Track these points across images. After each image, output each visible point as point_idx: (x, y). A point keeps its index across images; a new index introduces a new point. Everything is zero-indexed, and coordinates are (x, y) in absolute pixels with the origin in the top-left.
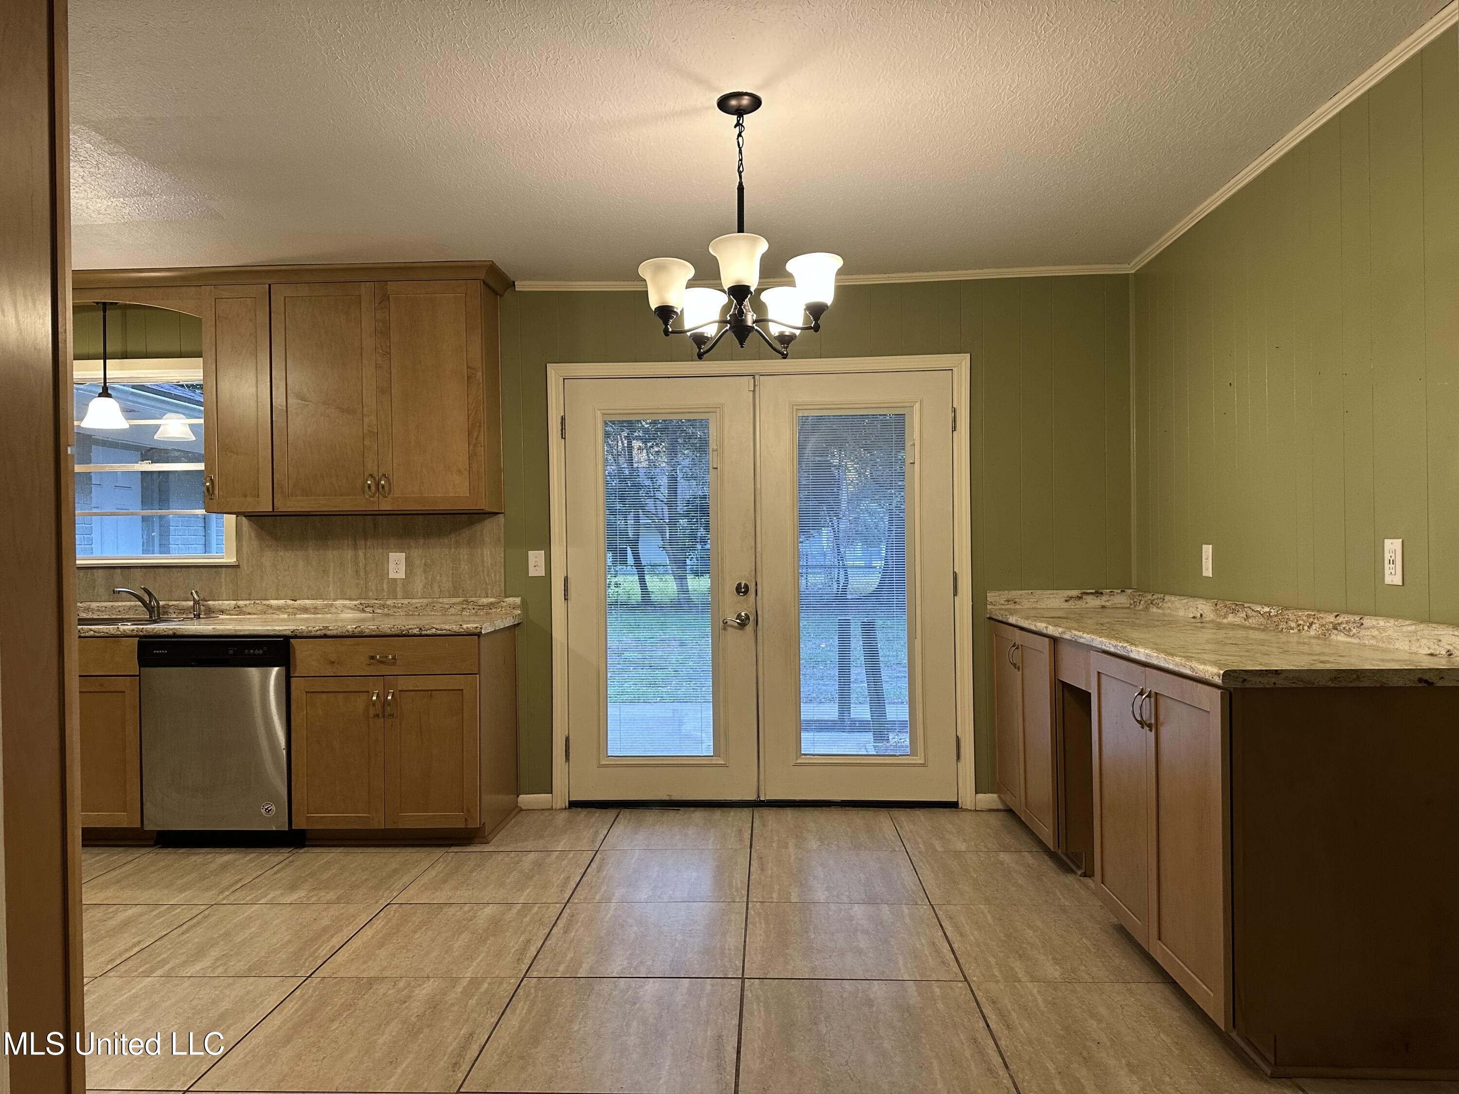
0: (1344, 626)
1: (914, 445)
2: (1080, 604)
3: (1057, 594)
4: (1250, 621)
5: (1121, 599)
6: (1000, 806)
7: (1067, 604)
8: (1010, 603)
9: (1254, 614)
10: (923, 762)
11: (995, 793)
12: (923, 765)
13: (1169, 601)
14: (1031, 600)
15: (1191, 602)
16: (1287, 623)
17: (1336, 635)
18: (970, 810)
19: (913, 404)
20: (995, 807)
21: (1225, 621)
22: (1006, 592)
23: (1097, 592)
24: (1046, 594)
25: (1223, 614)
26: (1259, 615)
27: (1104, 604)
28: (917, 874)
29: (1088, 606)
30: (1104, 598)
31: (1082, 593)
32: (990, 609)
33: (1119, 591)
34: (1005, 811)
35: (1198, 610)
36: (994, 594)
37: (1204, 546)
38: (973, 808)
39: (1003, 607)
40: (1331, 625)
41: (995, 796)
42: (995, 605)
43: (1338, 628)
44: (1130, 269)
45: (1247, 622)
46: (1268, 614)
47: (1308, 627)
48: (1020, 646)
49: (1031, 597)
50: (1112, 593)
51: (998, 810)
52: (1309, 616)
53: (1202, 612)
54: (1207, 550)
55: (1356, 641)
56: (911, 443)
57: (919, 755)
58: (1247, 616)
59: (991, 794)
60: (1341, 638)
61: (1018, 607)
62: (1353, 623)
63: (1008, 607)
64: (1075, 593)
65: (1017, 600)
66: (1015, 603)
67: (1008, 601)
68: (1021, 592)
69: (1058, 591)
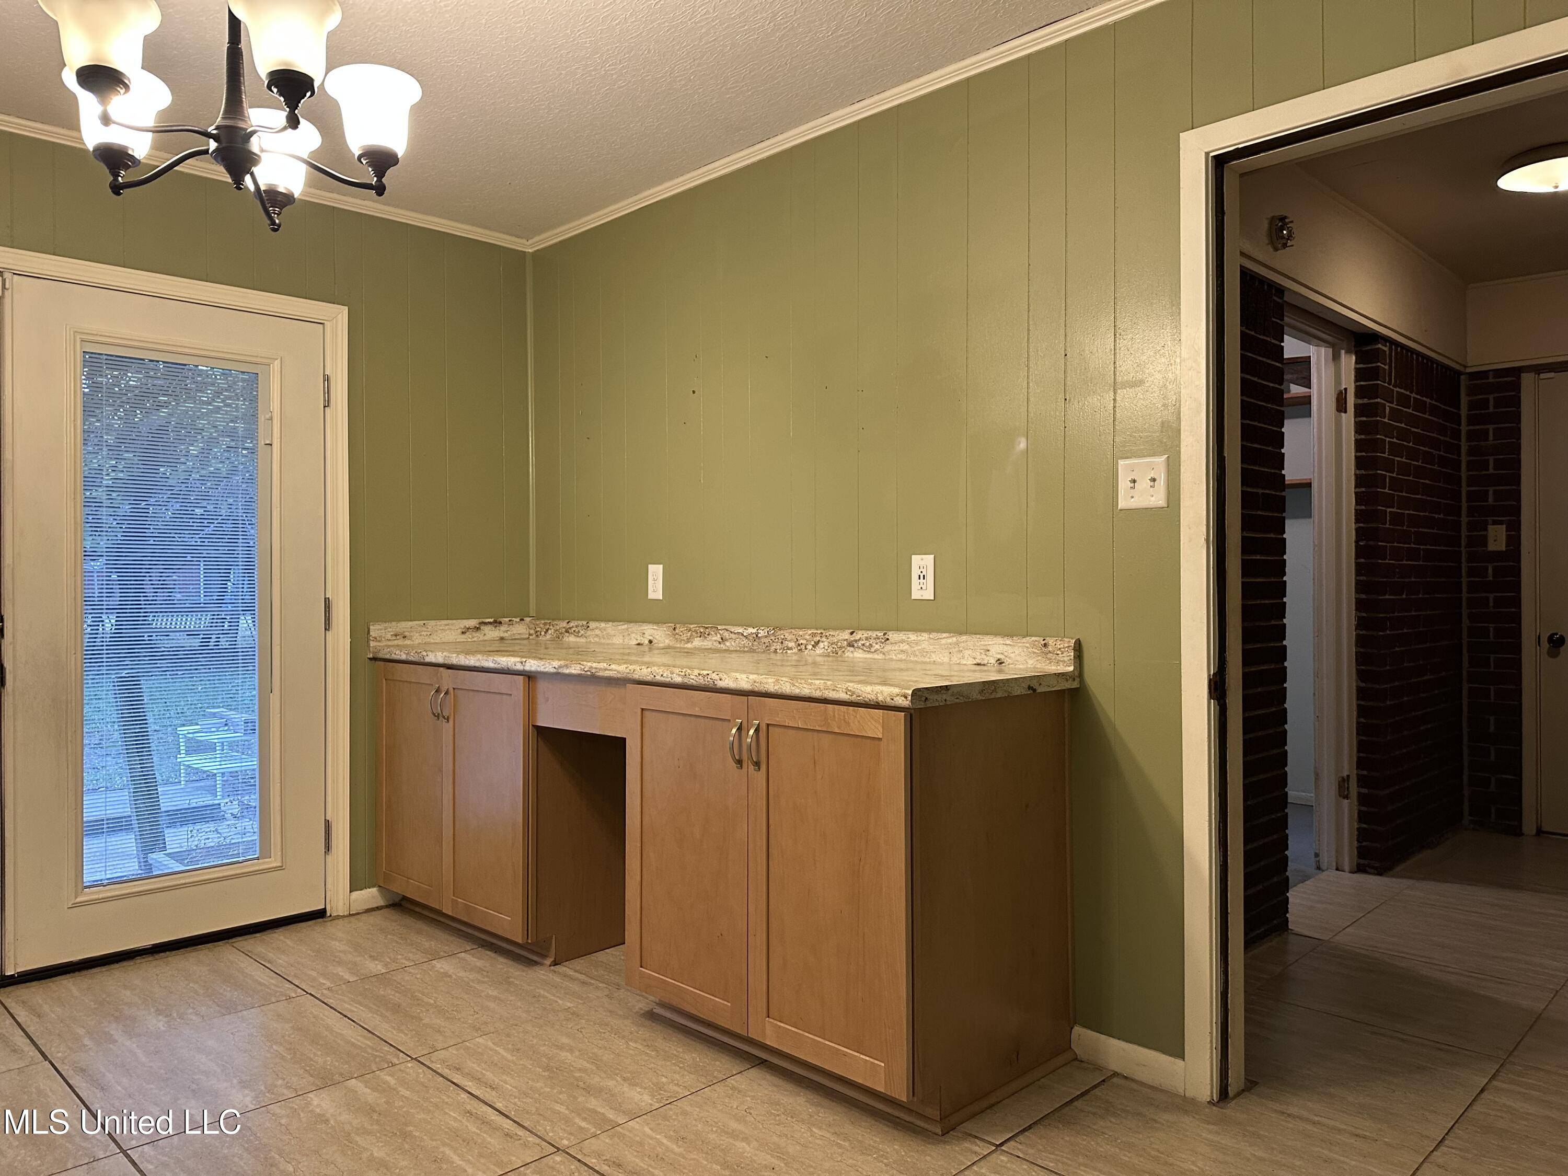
0: (863, 642)
1: (271, 419)
2: (478, 636)
3: (452, 624)
4: (728, 644)
5: (520, 629)
6: (381, 902)
7: (463, 636)
8: (398, 637)
9: (733, 636)
10: (279, 864)
11: (373, 887)
12: (280, 868)
13: (597, 628)
14: (423, 633)
15: (634, 627)
16: (782, 643)
17: (852, 652)
18: (344, 917)
19: (269, 361)
20: (375, 905)
21: (689, 645)
22: (394, 623)
23: (495, 622)
24: (441, 625)
25: (685, 638)
26: (741, 637)
27: (502, 635)
28: (353, 1021)
29: (485, 638)
30: (503, 628)
31: (480, 623)
32: (375, 647)
33: (518, 620)
34: (387, 907)
35: (645, 636)
36: (379, 627)
37: (649, 566)
38: (346, 913)
39: (390, 643)
40: (845, 642)
41: (374, 890)
42: (379, 641)
43: (856, 645)
44: (529, 246)
45: (722, 645)
46: (754, 636)
47: (813, 646)
48: (451, 690)
49: (424, 629)
50: (511, 623)
51: (378, 908)
52: (814, 635)
53: (651, 638)
54: (656, 572)
55: (880, 656)
56: (268, 416)
57: (272, 855)
58: (722, 639)
59: (368, 890)
60: (859, 655)
61: (407, 642)
62: (875, 639)
63: (396, 642)
64: (472, 623)
65: (406, 634)
66: (405, 637)
67: (396, 635)
68: (410, 623)
69: (454, 621)
